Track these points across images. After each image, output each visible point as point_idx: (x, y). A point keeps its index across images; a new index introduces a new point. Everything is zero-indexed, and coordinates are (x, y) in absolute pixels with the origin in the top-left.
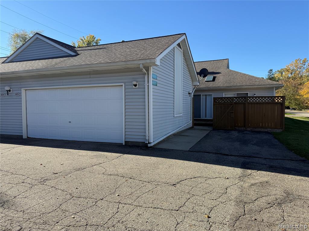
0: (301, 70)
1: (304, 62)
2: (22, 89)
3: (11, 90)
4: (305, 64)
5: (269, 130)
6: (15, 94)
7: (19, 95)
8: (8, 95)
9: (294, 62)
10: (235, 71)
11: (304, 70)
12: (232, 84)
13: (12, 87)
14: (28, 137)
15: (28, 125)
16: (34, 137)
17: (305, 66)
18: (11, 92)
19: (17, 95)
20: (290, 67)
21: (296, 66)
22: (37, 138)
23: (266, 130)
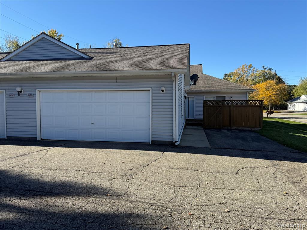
0: (247, 74)
1: (250, 67)
2: (37, 91)
3: (22, 90)
4: (250, 69)
5: (250, 129)
6: (27, 96)
7: (32, 96)
8: (19, 96)
9: (242, 67)
10: (211, 76)
11: (249, 75)
12: (212, 88)
13: (23, 87)
14: (41, 139)
15: (41, 127)
16: (49, 139)
17: (250, 71)
18: (22, 93)
19: (31, 97)
20: (238, 71)
21: (243, 71)
22: (53, 139)
23: (248, 129)
